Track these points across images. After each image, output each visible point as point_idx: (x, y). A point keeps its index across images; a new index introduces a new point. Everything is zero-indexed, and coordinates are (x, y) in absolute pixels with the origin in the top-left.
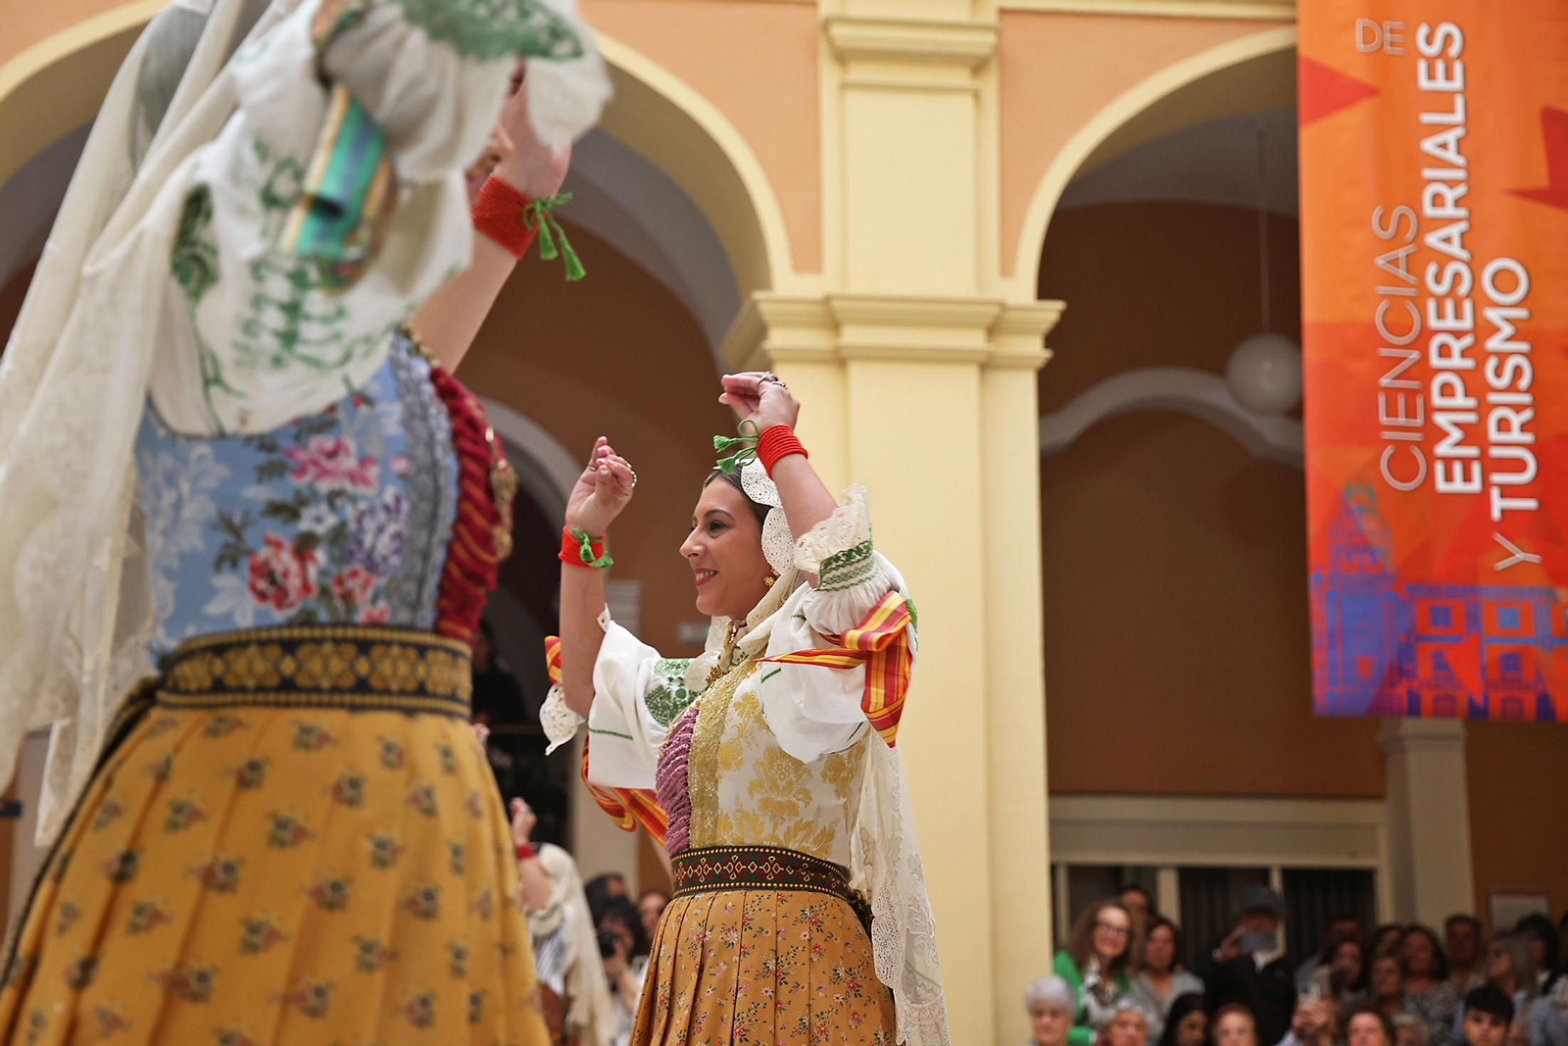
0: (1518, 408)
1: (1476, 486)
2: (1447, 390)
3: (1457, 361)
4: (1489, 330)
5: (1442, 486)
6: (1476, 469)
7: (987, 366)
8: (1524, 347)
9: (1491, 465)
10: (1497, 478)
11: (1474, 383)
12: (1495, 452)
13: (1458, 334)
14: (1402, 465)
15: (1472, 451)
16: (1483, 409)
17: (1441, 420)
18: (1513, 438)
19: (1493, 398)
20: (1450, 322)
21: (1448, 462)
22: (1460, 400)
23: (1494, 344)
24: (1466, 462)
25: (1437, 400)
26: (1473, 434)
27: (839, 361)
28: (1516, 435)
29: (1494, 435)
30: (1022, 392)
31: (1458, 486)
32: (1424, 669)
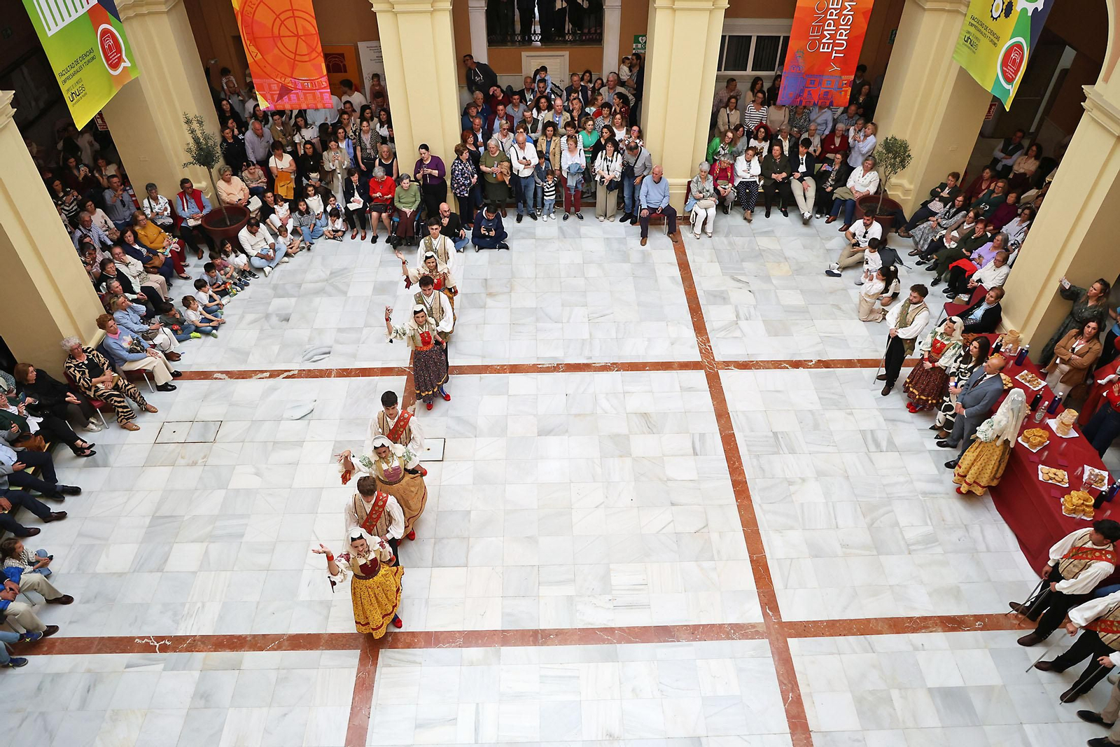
0: (846, 30)
1: (830, 50)
2: (829, 25)
3: (834, 17)
4: (844, 8)
5: (821, 50)
6: (831, 45)
7: (711, 11)
8: (852, 13)
9: (835, 45)
10: (835, 48)
11: (837, 23)
12: (837, 41)
13: (836, 9)
14: (812, 46)
15: (832, 41)
16: (836, 31)
17: (825, 33)
18: (842, 38)
19: (840, 27)
20: (835, 6)
21: (824, 43)
22: (832, 28)
23: (844, 12)
24: (829, 44)
25: (826, 28)
26: (833, 37)
27: (674, 10)
28: (843, 37)
29: (838, 37)
30: (720, 16)
31: (825, 50)
32: (805, 94)
